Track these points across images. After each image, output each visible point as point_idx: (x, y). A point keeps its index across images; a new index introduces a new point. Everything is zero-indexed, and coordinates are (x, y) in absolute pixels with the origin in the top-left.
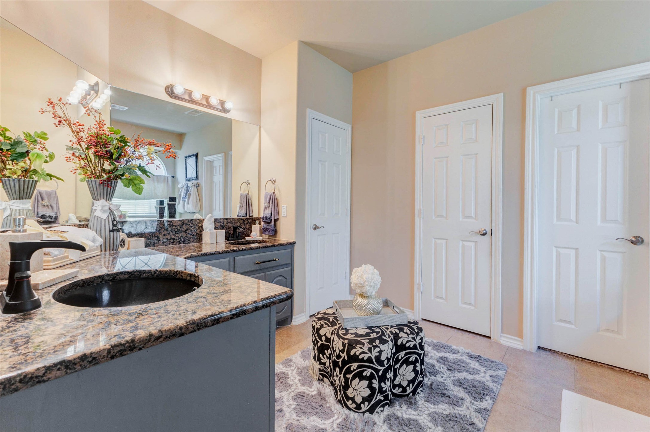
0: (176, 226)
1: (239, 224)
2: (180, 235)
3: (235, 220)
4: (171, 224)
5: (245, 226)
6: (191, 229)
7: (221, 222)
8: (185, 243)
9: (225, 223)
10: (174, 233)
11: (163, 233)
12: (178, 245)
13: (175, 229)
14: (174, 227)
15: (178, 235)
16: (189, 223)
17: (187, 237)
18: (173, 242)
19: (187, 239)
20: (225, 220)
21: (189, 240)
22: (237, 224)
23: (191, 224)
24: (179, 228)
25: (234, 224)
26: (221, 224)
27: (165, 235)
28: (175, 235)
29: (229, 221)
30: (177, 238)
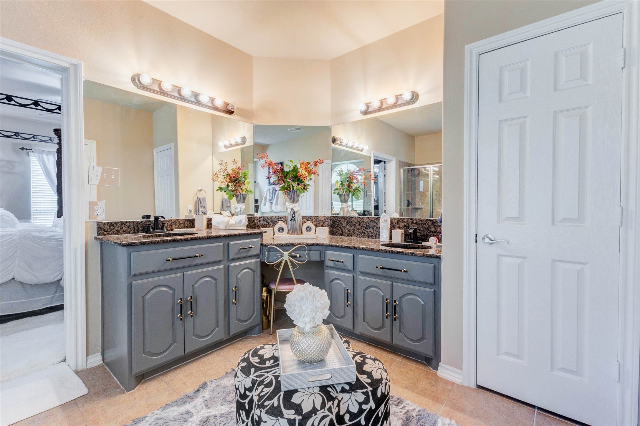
0: (365, 223)
1: (427, 226)
2: (369, 230)
3: (421, 221)
4: (363, 220)
5: (435, 228)
6: (377, 226)
7: (405, 222)
8: (372, 238)
9: (410, 223)
10: (364, 228)
11: (357, 228)
12: (367, 239)
13: (365, 225)
14: (364, 223)
15: (367, 230)
16: (375, 221)
17: (374, 233)
18: (364, 236)
19: (374, 234)
20: (410, 220)
21: (376, 236)
22: (425, 226)
23: (377, 222)
24: (368, 224)
25: (420, 225)
26: (406, 224)
27: (358, 229)
28: (365, 230)
29: (415, 222)
30: (367, 233)
